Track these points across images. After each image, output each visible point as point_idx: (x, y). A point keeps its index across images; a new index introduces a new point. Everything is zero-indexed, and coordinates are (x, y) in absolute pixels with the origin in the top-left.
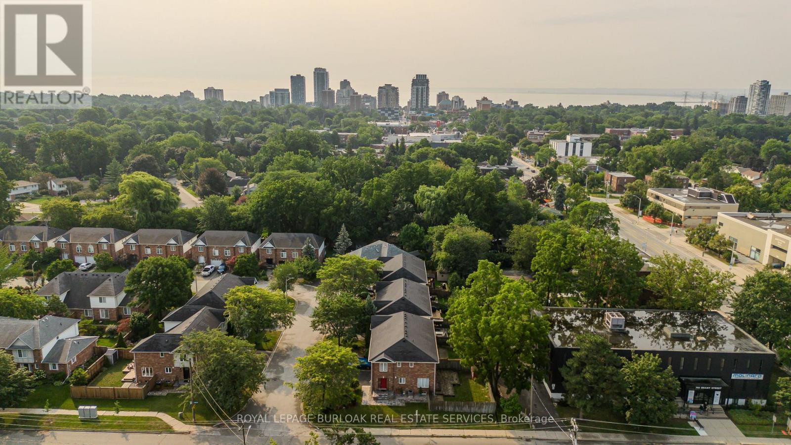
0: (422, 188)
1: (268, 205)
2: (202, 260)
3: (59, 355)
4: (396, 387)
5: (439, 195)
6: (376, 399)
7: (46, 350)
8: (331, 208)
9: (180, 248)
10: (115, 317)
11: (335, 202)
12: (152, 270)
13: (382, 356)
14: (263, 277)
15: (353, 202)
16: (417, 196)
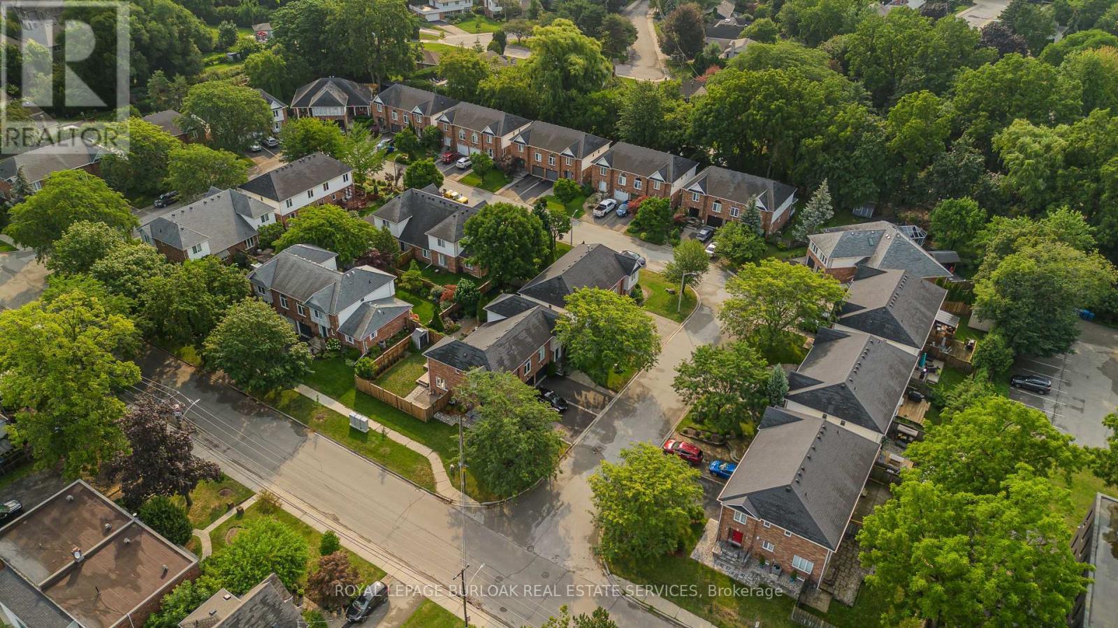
0: (1020, 126)
1: (720, 114)
2: (603, 186)
3: (357, 326)
4: (756, 549)
5: (1048, 148)
6: (716, 556)
7: (343, 317)
8: (819, 140)
9: (578, 164)
10: (453, 269)
11: (832, 129)
12: (491, 227)
13: (740, 502)
14: (673, 240)
15: (865, 134)
16: (1000, 138)
